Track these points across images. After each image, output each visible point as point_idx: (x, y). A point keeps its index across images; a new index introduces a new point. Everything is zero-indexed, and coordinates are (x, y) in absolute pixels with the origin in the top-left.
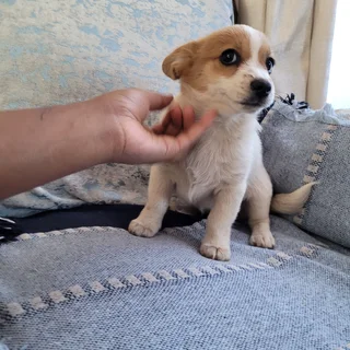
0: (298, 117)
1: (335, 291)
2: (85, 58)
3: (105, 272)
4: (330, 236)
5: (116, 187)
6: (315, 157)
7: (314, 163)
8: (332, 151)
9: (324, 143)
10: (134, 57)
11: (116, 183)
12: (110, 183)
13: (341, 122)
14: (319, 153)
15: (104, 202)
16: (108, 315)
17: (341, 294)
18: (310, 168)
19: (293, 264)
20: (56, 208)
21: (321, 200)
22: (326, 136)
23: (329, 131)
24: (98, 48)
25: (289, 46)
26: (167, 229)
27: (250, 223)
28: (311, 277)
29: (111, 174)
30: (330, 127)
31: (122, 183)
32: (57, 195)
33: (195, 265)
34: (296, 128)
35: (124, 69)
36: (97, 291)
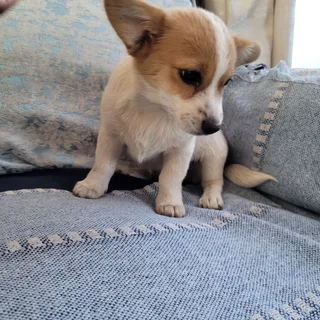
0: (253, 78)
1: (279, 249)
2: (30, 21)
3: (29, 232)
4: (283, 195)
5: (69, 152)
6: (268, 116)
7: (266, 122)
8: (283, 108)
9: (276, 100)
10: (83, 20)
11: (68, 147)
12: (62, 147)
13: (293, 79)
14: (271, 110)
15: (55, 167)
16: (15, 275)
17: (284, 253)
18: (262, 127)
19: (237, 223)
20: (4, 172)
21: (273, 159)
22: (279, 94)
23: (282, 89)
24: (45, 12)
25: (251, 13)
26: (115, 192)
27: (203, 185)
28: (255, 236)
29: (63, 138)
30: (282, 85)
31: (74, 148)
32: (6, 159)
33: (129, 224)
34: (251, 88)
35: (72, 32)
36: (13, 251)
